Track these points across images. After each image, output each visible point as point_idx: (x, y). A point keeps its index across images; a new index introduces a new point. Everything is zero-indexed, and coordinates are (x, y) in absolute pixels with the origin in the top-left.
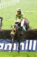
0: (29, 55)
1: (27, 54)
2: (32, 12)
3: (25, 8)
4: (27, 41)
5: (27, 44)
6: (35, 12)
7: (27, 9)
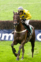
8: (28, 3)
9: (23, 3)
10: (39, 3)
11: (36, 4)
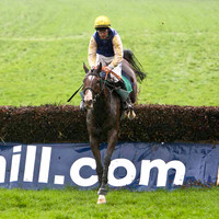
0: (23, 202)
1: (17, 198)
2: (36, 43)
3: (9, 27)
6: (47, 43)
7: (14, 31)
8: (33, 39)
9: (14, 39)
10: (78, 37)
11: (68, 42)
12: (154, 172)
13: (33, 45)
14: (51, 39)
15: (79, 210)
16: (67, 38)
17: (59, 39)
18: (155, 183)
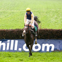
0: (10, 55)
1: (8, 54)
2: (14, 12)
3: (6, 8)
4: (9, 41)
5: (8, 44)
6: (17, 12)
7: (8, 9)
8: (13, 11)
9: (8, 11)
12: (46, 47)
13: (13, 13)
14: (18, 11)
15: (25, 58)
16: (22, 11)
17: (20, 11)
18: (46, 50)
